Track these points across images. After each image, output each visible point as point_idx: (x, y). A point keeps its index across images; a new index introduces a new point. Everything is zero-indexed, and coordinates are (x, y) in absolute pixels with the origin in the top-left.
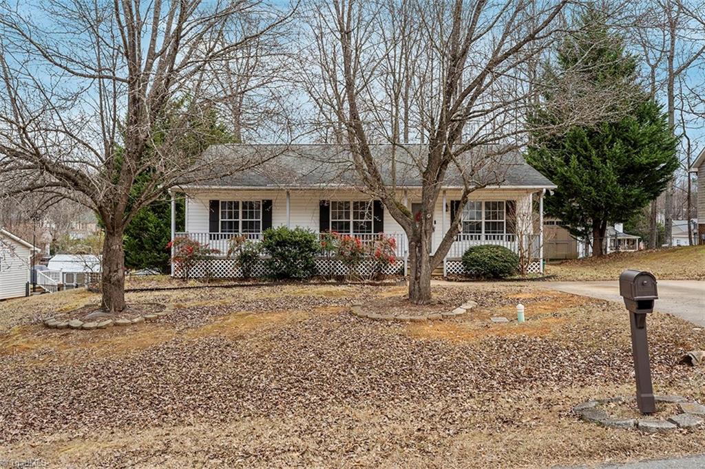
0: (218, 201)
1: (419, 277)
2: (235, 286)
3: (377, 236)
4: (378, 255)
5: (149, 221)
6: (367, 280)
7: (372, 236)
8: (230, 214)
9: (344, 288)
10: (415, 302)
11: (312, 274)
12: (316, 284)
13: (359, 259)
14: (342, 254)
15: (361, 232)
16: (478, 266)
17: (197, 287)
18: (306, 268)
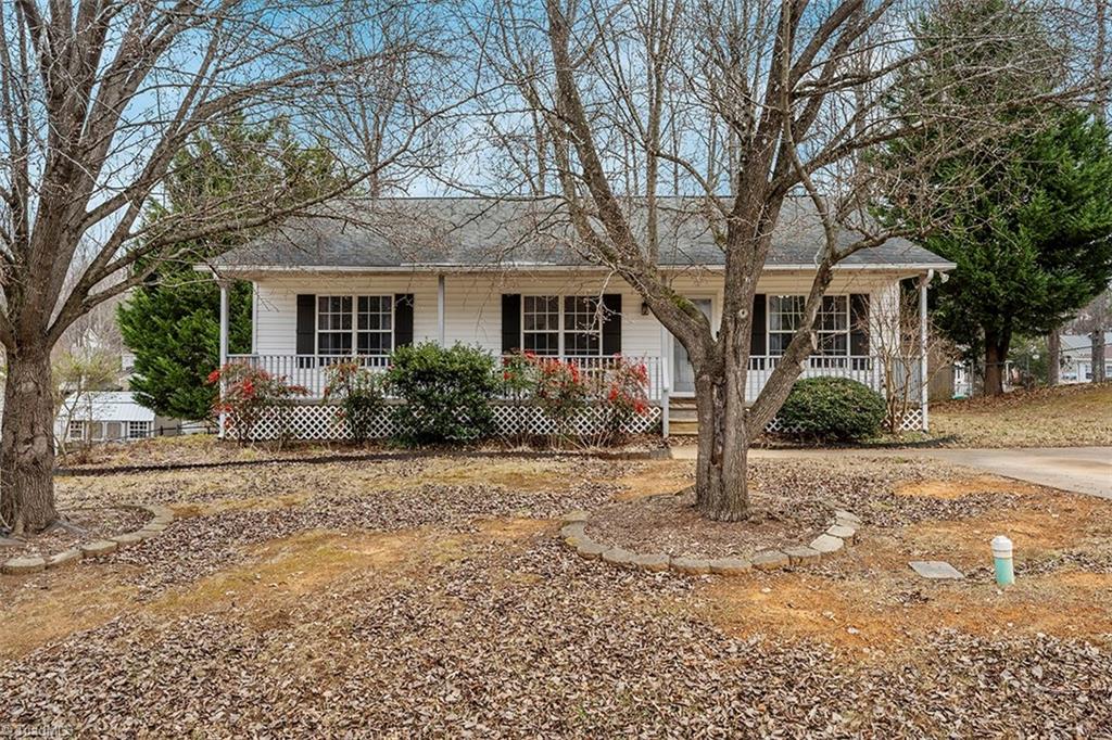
0: (314, 296)
1: (721, 457)
2: (332, 459)
3: (611, 360)
4: (613, 396)
5: (207, 336)
6: (592, 447)
7: (601, 361)
8: (336, 319)
9: (546, 466)
10: (712, 515)
11: (485, 434)
12: (491, 456)
13: (576, 404)
14: (543, 395)
15: (578, 353)
16: (810, 418)
17: (256, 462)
18: (473, 423)
